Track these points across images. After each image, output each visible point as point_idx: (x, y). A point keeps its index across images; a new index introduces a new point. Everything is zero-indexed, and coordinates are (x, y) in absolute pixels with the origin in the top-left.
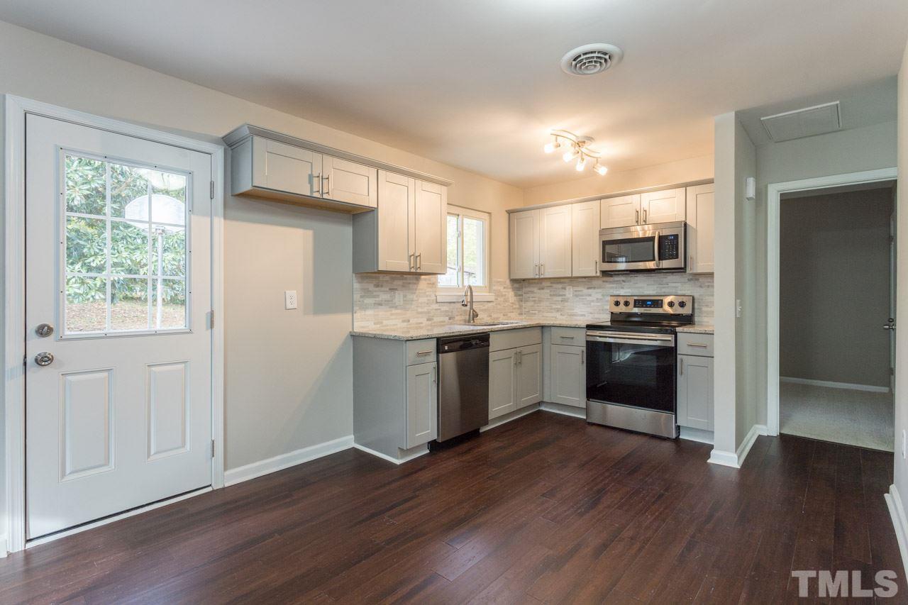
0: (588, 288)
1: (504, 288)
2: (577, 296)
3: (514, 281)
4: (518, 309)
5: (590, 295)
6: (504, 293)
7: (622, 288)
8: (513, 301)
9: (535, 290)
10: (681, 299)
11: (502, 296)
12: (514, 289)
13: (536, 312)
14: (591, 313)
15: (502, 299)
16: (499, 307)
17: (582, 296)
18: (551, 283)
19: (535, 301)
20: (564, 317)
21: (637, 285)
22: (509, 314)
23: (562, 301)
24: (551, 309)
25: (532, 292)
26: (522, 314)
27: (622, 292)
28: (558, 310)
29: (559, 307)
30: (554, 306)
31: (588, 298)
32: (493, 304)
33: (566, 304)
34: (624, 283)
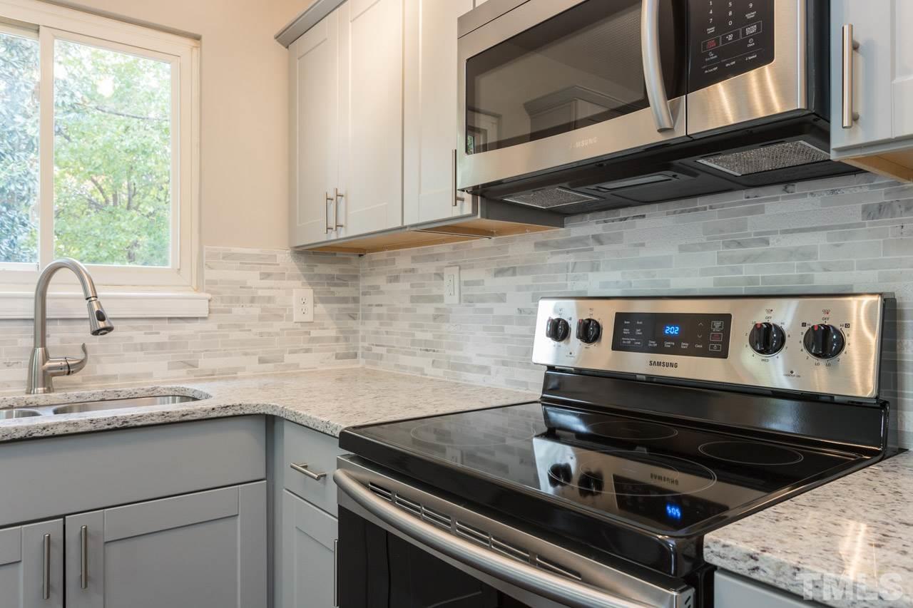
0: (500, 272)
1: (266, 276)
2: (470, 300)
3: (312, 254)
4: (337, 339)
5: (501, 298)
6: (260, 293)
7: (595, 267)
8: (309, 318)
9: (381, 282)
10: (816, 314)
11: (253, 300)
12: (312, 280)
13: (382, 350)
14: (504, 363)
15: (256, 310)
16: (236, 335)
17: (482, 300)
18: (414, 259)
19: (380, 317)
20: (439, 373)
21: (644, 254)
22: (289, 359)
23: (435, 318)
24: (414, 343)
25: (376, 289)
26: (355, 356)
27: (594, 283)
28: (428, 348)
29: (428, 336)
30: (420, 335)
31: (500, 309)
32: (210, 326)
33: (445, 327)
34: (598, 248)
